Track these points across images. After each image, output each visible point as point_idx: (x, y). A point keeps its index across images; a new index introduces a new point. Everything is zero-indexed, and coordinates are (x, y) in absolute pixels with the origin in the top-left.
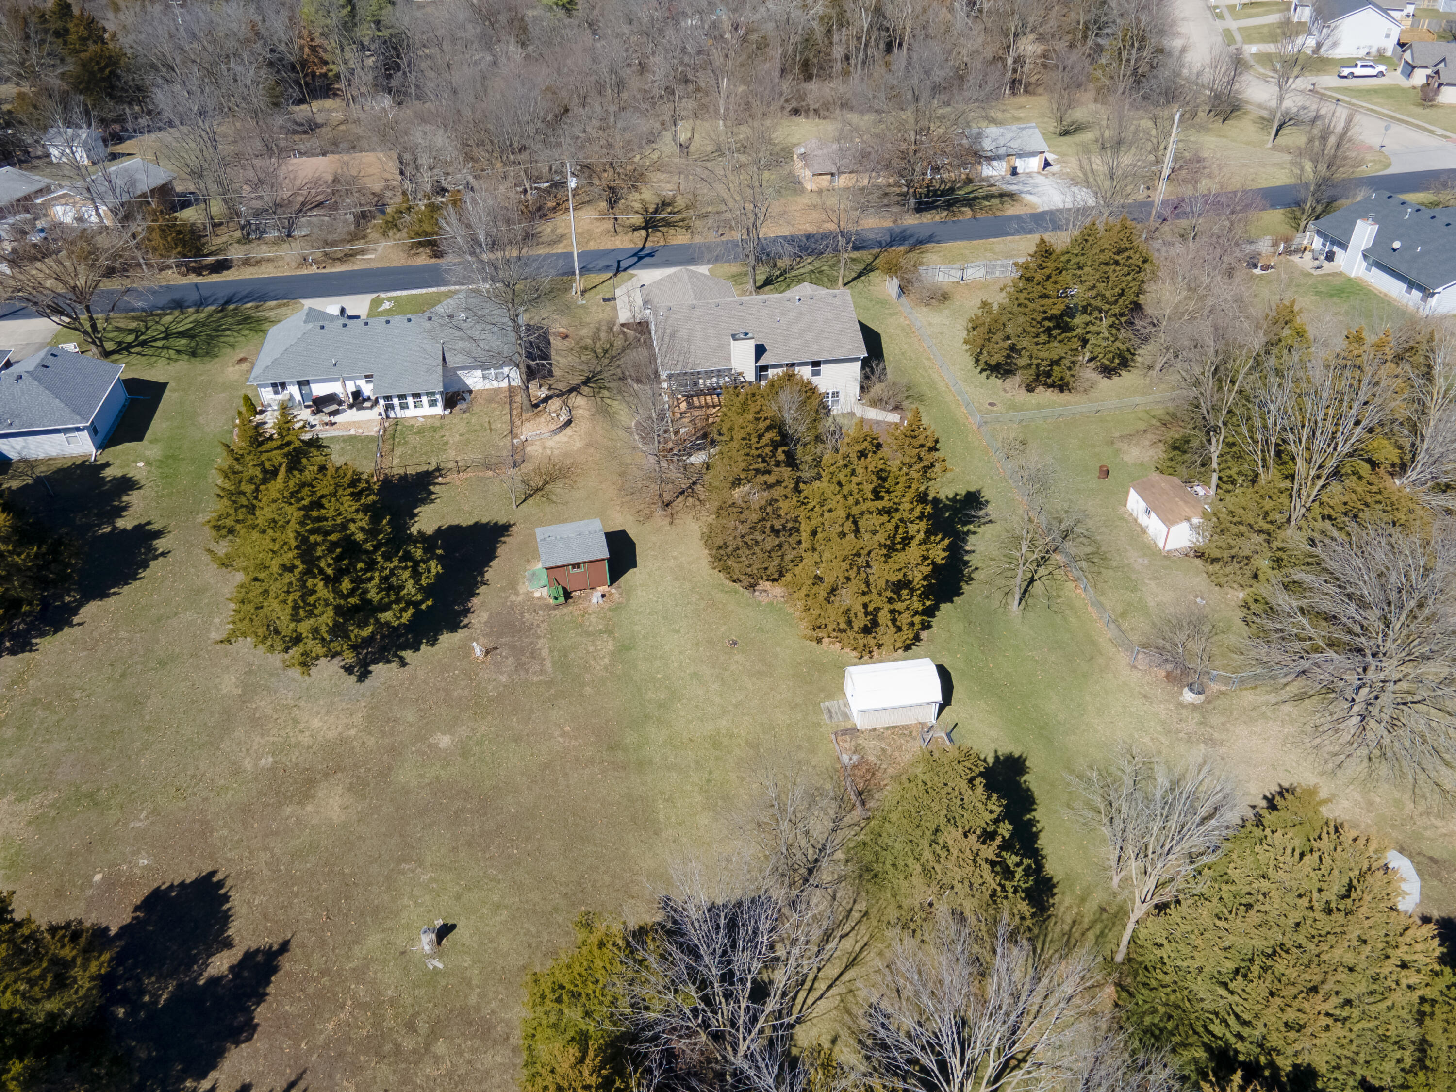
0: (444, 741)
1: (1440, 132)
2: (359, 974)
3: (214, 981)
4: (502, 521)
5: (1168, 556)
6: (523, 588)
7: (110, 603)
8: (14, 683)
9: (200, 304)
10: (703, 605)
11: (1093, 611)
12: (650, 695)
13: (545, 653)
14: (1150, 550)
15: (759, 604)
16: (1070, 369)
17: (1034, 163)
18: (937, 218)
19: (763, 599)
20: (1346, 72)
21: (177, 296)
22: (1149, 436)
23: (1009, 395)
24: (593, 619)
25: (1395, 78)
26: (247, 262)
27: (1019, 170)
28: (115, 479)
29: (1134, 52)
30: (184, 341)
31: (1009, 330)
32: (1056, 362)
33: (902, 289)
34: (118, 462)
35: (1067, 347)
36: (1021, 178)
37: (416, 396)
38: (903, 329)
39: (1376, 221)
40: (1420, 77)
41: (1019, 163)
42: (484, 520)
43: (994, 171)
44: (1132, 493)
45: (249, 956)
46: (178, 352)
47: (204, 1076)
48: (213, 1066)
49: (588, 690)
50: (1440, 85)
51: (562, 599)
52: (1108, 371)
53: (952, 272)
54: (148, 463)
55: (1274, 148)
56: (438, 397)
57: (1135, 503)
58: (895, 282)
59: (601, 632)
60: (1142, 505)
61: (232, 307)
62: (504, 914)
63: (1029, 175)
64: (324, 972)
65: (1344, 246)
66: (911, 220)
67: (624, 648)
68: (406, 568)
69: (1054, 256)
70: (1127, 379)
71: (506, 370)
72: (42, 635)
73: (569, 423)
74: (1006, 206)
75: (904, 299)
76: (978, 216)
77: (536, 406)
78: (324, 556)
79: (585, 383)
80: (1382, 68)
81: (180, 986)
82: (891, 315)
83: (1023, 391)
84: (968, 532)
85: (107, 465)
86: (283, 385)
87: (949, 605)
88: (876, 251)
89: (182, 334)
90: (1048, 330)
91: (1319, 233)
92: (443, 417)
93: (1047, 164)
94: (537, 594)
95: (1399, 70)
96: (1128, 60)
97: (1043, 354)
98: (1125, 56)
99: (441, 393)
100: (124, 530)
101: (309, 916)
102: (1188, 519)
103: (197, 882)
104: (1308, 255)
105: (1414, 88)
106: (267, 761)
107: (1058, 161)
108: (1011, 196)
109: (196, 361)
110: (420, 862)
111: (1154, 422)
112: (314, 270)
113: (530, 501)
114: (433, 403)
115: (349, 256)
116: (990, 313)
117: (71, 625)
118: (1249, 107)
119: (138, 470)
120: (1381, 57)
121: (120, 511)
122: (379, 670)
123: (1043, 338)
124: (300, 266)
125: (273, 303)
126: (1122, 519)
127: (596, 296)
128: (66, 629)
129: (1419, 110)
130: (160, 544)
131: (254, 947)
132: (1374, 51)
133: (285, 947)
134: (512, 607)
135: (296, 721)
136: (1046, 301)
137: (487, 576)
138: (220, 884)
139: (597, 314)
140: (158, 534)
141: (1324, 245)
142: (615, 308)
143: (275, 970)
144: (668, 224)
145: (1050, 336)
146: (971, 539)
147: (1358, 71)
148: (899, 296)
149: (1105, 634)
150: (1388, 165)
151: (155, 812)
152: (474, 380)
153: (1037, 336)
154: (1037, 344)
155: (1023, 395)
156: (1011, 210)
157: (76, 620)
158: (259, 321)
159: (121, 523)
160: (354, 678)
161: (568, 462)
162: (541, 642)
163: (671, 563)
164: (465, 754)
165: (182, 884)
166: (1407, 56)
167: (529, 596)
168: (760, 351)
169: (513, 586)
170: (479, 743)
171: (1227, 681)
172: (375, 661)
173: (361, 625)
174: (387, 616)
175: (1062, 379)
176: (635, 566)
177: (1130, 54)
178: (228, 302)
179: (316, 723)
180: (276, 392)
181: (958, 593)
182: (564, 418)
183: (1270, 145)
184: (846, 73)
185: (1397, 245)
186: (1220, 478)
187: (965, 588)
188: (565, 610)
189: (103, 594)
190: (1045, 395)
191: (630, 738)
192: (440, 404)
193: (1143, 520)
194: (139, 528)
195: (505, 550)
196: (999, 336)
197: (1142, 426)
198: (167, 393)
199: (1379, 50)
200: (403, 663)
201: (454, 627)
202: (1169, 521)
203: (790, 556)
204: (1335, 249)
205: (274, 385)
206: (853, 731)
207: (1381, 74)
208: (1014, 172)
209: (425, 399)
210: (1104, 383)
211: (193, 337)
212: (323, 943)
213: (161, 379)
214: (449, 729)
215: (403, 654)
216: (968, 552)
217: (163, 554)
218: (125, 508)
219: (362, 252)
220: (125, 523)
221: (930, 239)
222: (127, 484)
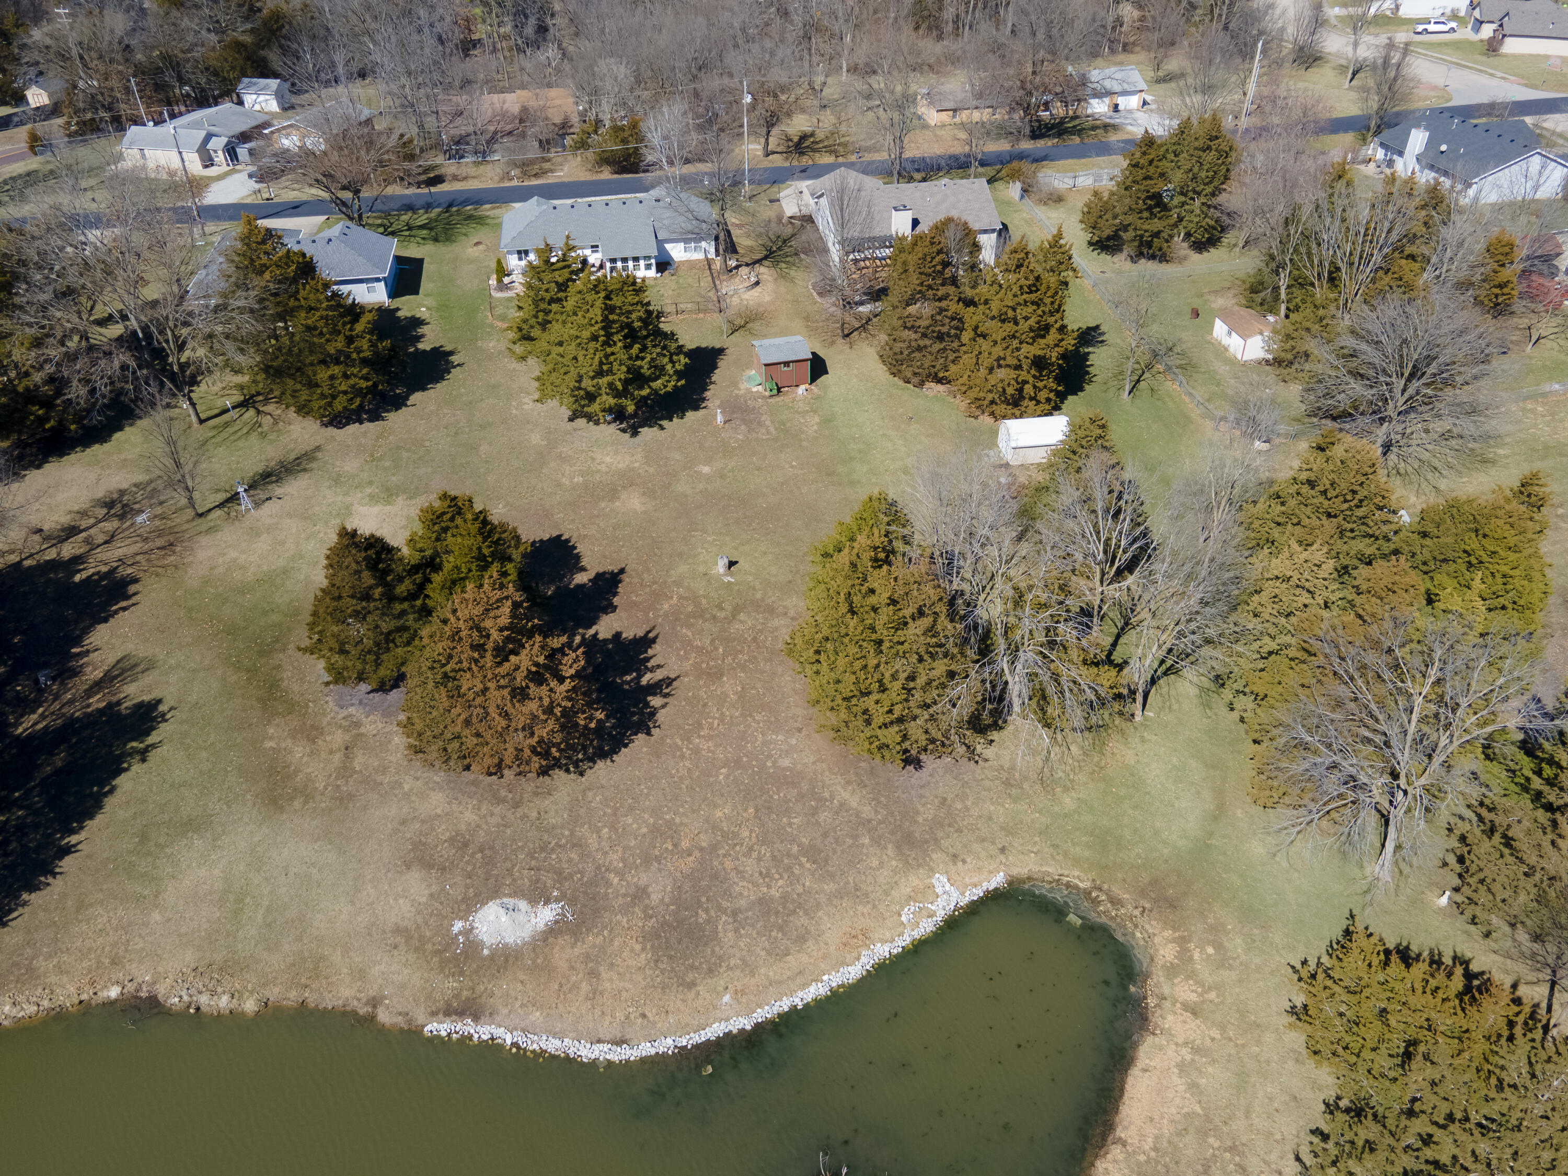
0: (706, 469)
1: (1499, 74)
2: (678, 584)
3: (580, 587)
4: (718, 346)
5: (1244, 364)
6: (744, 386)
7: (431, 394)
8: (378, 438)
9: (428, 207)
10: (883, 396)
11: (1187, 399)
12: (852, 446)
13: (768, 423)
14: (1232, 362)
15: (927, 396)
16: (1167, 241)
17: (1133, 102)
18: (1050, 143)
19: (930, 393)
20: (1420, 28)
21: (407, 202)
22: (1232, 291)
23: (1117, 266)
24: (801, 404)
25: (1467, 33)
26: (455, 178)
27: (1121, 107)
28: (406, 318)
29: (1225, 8)
30: (425, 232)
31: (1117, 210)
32: (1157, 234)
33: (1025, 191)
34: (405, 307)
35: (1165, 223)
36: (1122, 114)
37: (636, 259)
38: (1026, 221)
39: (1426, 129)
40: (1487, 31)
41: (1121, 101)
42: (703, 346)
43: (1099, 107)
44: (1217, 321)
45: (599, 576)
46: (424, 239)
47: (590, 627)
48: (595, 624)
49: (805, 444)
50: (1504, 36)
51: (775, 392)
52: (1200, 246)
53: (1066, 180)
54: (428, 309)
55: (1350, 89)
56: (653, 261)
57: (1220, 329)
58: (1018, 185)
59: (808, 412)
60: (1225, 328)
61: (454, 209)
62: (770, 557)
63: (1130, 111)
64: (654, 583)
65: (1401, 154)
66: (1027, 145)
67: (827, 421)
68: (665, 356)
69: (1155, 146)
70: (1213, 253)
71: (704, 244)
72: (388, 411)
73: (757, 283)
74: (1110, 134)
75: (1026, 200)
76: (1086, 141)
77: (731, 271)
78: (617, 333)
79: (766, 258)
80: (1453, 24)
81: (558, 588)
82: (1016, 211)
83: (1129, 263)
84: (1089, 353)
85: (398, 309)
86: (526, 253)
87: (1075, 397)
88: (998, 167)
89: (422, 227)
90: (1149, 209)
91: (1382, 145)
92: (656, 279)
93: (1145, 103)
94: (755, 389)
95: (1470, 27)
96: (1220, 15)
97: (1146, 227)
98: (1216, 11)
99: (656, 257)
100: (425, 351)
101: (634, 556)
102: (1261, 334)
103: (550, 540)
104: (1372, 165)
105: (1482, 41)
106: (578, 479)
107: (1155, 101)
108: (1115, 127)
109: (440, 245)
110: (704, 531)
111: (1237, 282)
112: (515, 183)
113: (736, 334)
114: (648, 267)
115: (543, 173)
116: (1100, 199)
117: (406, 406)
118: (1330, 57)
119: (422, 312)
120: (1454, 16)
121: (419, 338)
122: (645, 431)
123: (1146, 214)
124: (502, 180)
125: (488, 206)
126: (1209, 343)
127: (763, 199)
128: (404, 408)
129: (1484, 59)
130: (455, 359)
131: (601, 571)
132: (1448, 11)
133: (622, 571)
134: (737, 396)
135: (593, 459)
136: (1149, 182)
137: (713, 379)
138: (568, 541)
139: (768, 213)
140: (451, 353)
141: (1386, 155)
142: (781, 206)
143: (620, 581)
144: (814, 150)
145: (1152, 213)
146: (1091, 357)
147: (1432, 27)
148: (1022, 197)
149: (1195, 412)
150: (1451, 99)
151: (507, 504)
152: (677, 252)
153: (1141, 212)
154: (1140, 218)
155: (1128, 265)
156: (1113, 137)
157: (409, 403)
158: (481, 218)
159: (421, 346)
160: (627, 435)
161: (762, 309)
162: (764, 418)
163: (855, 372)
164: (722, 477)
165: (541, 541)
166: (1477, 13)
167: (749, 391)
168: (915, 222)
169: (735, 384)
170: (732, 471)
171: (1286, 436)
172: (642, 427)
173: (641, 388)
174: (657, 384)
175: (1160, 249)
176: (827, 373)
177: (1221, 9)
178: (451, 205)
179: (608, 460)
180: (520, 259)
181: (1082, 389)
182: (753, 279)
183: (1347, 86)
184: (957, 33)
185: (1444, 148)
186: (1288, 309)
187: (1087, 387)
188: (778, 399)
189: (424, 389)
190: (1147, 266)
191: (842, 469)
192: (654, 268)
193: (1226, 341)
194: (435, 350)
195: (723, 364)
196: (1109, 216)
197: (1227, 285)
198: (425, 265)
199: (1453, 11)
200: (662, 428)
201: (696, 408)
202: (1244, 336)
203: (951, 358)
204: (1395, 157)
205: (519, 252)
206: (1007, 465)
207: (1453, 30)
208: (1116, 108)
209: (642, 263)
210: (1195, 257)
211: (431, 229)
212: (648, 570)
213: (418, 256)
214: (708, 462)
215: (662, 423)
216: (1089, 366)
217: (458, 365)
218: (423, 336)
219: (551, 171)
220: (425, 345)
221: (1045, 158)
222: (417, 322)
